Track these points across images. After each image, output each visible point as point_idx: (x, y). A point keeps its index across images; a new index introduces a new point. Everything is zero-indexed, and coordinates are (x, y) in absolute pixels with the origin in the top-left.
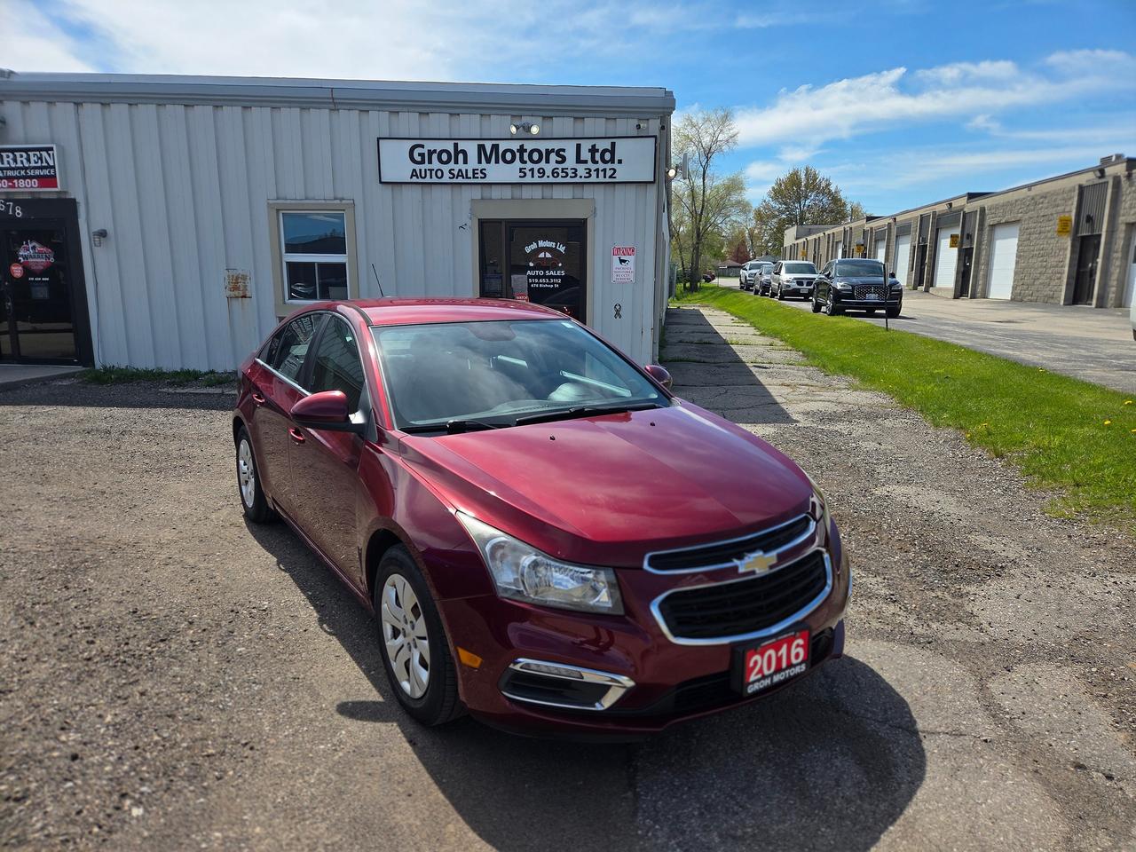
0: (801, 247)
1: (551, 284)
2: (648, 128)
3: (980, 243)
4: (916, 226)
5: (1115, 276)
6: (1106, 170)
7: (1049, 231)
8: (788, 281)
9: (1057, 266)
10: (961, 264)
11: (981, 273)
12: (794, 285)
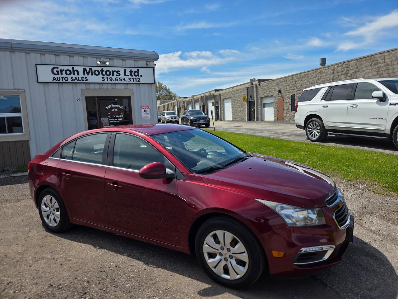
0: (162, 107)
1: (118, 120)
2: (150, 64)
3: (220, 104)
4: (200, 100)
5: (260, 112)
6: (253, 83)
7: (240, 100)
8: (168, 118)
9: (243, 110)
10: (216, 110)
11: (222, 113)
12: (170, 119)
